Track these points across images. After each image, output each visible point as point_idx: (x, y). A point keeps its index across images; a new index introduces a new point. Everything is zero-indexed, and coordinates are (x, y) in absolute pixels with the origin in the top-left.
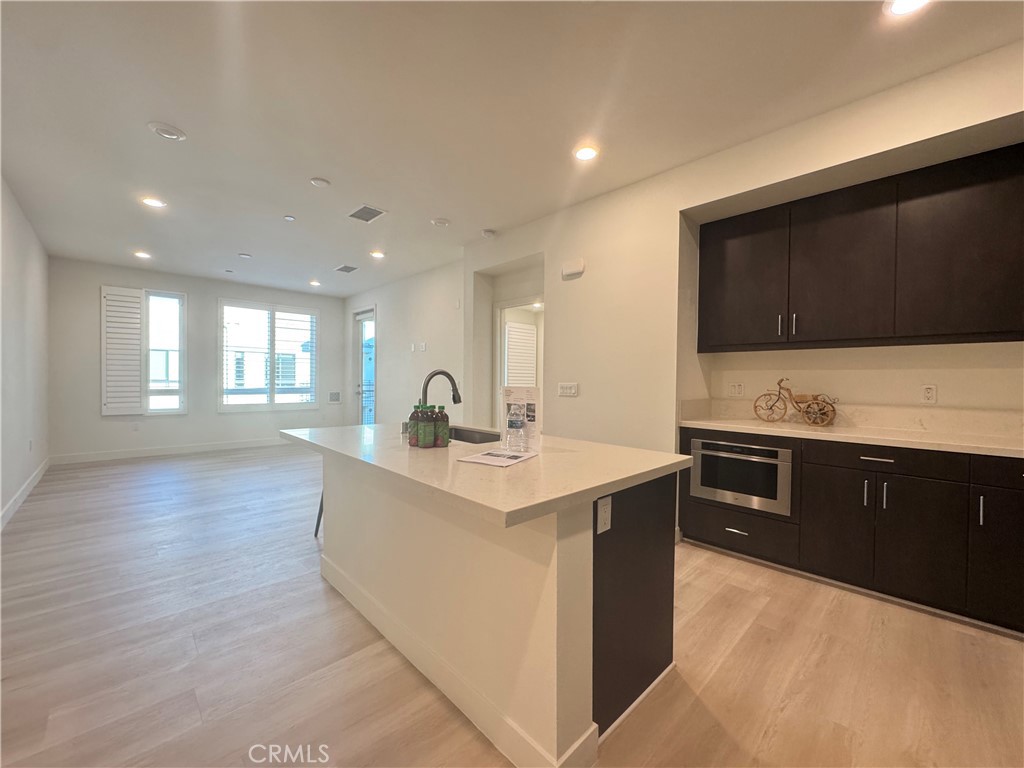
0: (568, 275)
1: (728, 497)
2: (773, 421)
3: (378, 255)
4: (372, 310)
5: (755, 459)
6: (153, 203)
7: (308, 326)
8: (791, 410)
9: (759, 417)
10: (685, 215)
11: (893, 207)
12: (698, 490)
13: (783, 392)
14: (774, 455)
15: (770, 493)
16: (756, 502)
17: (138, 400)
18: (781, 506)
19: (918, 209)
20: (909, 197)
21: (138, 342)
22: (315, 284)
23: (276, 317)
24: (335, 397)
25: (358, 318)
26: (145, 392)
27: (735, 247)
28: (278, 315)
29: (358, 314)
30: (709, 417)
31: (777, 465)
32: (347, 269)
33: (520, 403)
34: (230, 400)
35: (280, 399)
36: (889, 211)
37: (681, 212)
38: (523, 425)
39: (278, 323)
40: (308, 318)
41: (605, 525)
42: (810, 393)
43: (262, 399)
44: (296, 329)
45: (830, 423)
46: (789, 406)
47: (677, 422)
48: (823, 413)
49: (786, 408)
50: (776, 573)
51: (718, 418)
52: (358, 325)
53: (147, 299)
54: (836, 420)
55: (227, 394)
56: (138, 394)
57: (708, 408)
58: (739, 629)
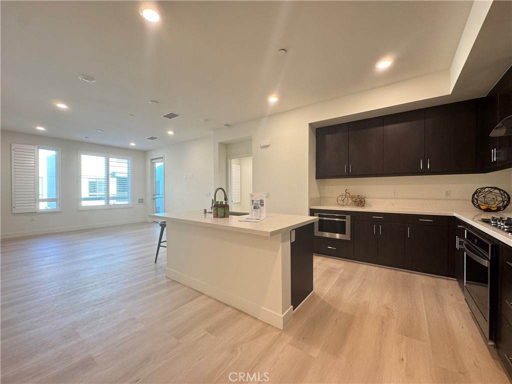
0: (263, 146)
1: (327, 235)
2: (344, 205)
3: (171, 133)
4: (162, 158)
5: (337, 220)
6: (62, 106)
7: (126, 165)
8: (350, 201)
9: (339, 204)
10: (311, 125)
11: (382, 127)
12: (317, 233)
13: (347, 194)
14: (344, 218)
15: (343, 232)
16: (338, 236)
17: (34, 204)
18: (347, 237)
19: (390, 128)
20: (388, 124)
21: (33, 174)
22: (133, 144)
23: (110, 160)
24: (141, 201)
25: (153, 161)
26: (37, 200)
27: (328, 137)
28: (111, 159)
29: (153, 159)
30: (320, 205)
31: (345, 222)
32: (152, 138)
33: (258, 200)
34: (84, 204)
35: (112, 202)
36: (380, 129)
37: (309, 124)
38: (259, 208)
39: (111, 164)
40: (126, 161)
41: (293, 240)
42: (356, 194)
43: (102, 203)
44: (121, 166)
45: (363, 206)
46: (349, 199)
47: (309, 207)
48: (361, 202)
49: (348, 201)
50: (346, 262)
51: (323, 205)
52: (153, 164)
53: (38, 151)
54: (365, 205)
55: (84, 200)
56: (34, 201)
57: (320, 200)
58: (335, 279)
